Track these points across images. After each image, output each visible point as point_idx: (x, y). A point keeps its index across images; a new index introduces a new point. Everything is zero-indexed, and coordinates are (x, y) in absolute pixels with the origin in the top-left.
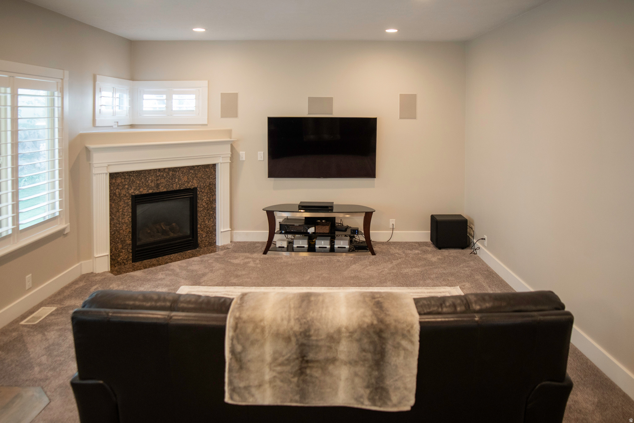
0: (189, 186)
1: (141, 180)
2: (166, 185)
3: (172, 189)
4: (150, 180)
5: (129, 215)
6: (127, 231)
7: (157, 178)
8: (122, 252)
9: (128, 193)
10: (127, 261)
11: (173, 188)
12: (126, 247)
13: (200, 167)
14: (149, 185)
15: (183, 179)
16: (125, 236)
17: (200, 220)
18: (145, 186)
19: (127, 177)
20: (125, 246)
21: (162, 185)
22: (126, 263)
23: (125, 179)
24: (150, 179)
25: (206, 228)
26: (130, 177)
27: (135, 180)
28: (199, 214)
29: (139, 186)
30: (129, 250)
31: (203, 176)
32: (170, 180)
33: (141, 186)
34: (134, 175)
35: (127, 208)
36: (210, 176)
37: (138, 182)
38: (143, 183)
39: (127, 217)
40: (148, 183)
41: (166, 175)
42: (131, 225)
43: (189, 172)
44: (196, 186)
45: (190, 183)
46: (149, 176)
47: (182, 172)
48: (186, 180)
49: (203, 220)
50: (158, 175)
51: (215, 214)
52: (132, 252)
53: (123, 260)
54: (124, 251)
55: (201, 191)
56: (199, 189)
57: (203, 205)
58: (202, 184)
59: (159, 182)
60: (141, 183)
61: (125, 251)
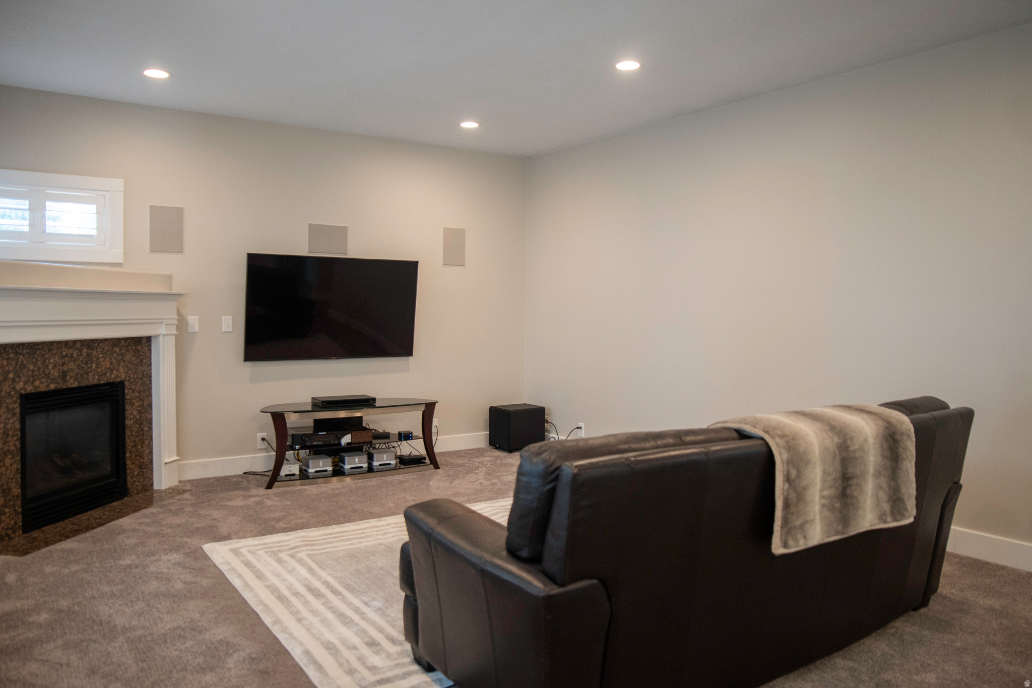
0: (112, 377)
1: (37, 362)
2: (77, 375)
3: (87, 383)
4: (51, 363)
5: (17, 435)
6: (12, 469)
7: (63, 360)
8: (5, 514)
9: (14, 388)
10: (14, 532)
11: (89, 382)
12: (12, 503)
13: (129, 341)
14: (49, 373)
15: (103, 363)
16: (9, 479)
17: (130, 443)
18: (43, 375)
19: (11, 356)
20: (10, 500)
21: (71, 374)
22: (13, 535)
23: (8, 359)
24: (52, 361)
25: (139, 458)
26: (18, 356)
27: (25, 362)
28: (128, 433)
29: (33, 376)
30: (16, 508)
31: (133, 359)
32: (84, 366)
33: (36, 375)
34: (24, 351)
35: (11, 421)
36: (142, 360)
37: (32, 367)
38: (39, 369)
39: (13, 440)
40: (48, 369)
41: (77, 354)
42: (20, 456)
43: (113, 350)
44: (123, 377)
45: (115, 371)
46: (50, 356)
47: (102, 350)
48: (108, 367)
49: (133, 443)
50: (64, 353)
51: (151, 432)
52: (23, 513)
53: (6, 530)
54: (7, 510)
55: (131, 389)
56: (126, 383)
57: (133, 415)
58: (132, 375)
59: (66, 369)
60: (36, 368)
61: (9, 512)
